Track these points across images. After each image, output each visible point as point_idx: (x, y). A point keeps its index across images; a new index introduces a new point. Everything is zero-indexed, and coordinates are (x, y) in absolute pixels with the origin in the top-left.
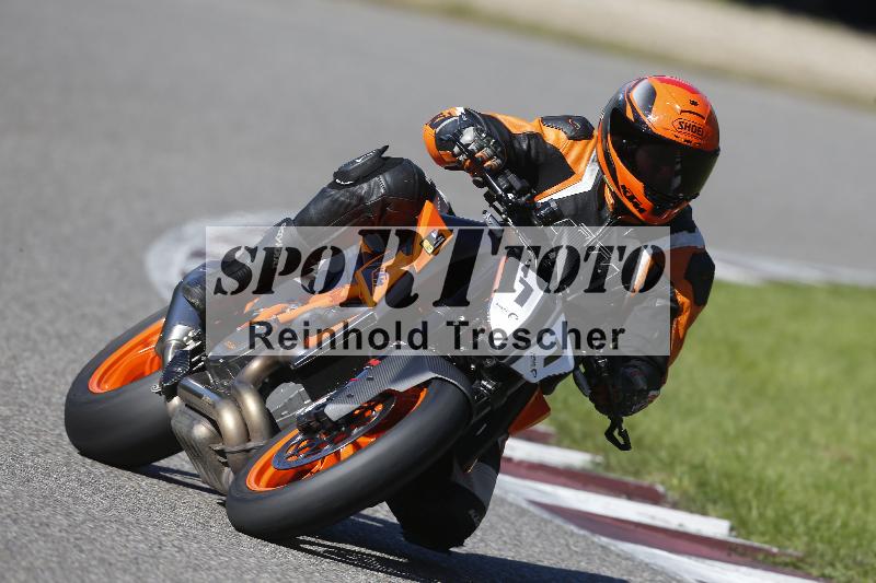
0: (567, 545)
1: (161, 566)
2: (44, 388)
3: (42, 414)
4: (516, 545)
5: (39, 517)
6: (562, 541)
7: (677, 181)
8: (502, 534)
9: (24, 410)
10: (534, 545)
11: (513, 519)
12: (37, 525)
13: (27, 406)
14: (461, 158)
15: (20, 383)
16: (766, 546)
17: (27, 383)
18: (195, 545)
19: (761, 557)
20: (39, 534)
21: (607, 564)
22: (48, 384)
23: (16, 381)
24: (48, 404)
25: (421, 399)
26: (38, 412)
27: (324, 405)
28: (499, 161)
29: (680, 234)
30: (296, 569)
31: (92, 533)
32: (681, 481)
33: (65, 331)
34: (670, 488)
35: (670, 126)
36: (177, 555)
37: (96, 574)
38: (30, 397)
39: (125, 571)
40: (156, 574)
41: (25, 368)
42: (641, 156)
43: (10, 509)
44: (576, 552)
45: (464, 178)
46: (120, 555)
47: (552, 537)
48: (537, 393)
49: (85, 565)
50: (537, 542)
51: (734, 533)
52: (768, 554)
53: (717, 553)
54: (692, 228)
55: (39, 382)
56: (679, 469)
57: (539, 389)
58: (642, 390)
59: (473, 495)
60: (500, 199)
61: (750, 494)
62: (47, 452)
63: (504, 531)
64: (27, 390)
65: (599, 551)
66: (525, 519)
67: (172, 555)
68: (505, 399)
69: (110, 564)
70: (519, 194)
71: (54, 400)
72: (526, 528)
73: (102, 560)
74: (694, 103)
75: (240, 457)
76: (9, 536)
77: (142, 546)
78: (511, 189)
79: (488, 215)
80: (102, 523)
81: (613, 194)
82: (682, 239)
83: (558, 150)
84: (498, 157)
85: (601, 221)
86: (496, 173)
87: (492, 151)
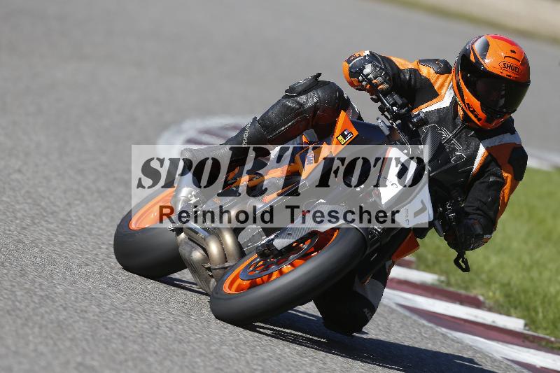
0: (420, 333)
1: (158, 340)
2: (87, 224)
3: (85, 241)
4: (387, 332)
5: (80, 306)
6: (417, 330)
7: (502, 101)
8: (378, 324)
9: (74, 238)
10: (399, 332)
11: (386, 315)
12: (78, 311)
13: (75, 235)
14: (364, 83)
15: (72, 220)
16: (547, 337)
17: (76, 221)
18: (181, 327)
19: (544, 343)
20: (80, 317)
21: (445, 345)
22: (90, 222)
23: (69, 219)
24: (90, 234)
25: (334, 237)
26: (83, 239)
27: (273, 240)
28: (387, 85)
29: (505, 135)
30: (245, 344)
31: (114, 317)
32: (495, 294)
33: (103, 188)
34: (488, 298)
35: (497, 65)
36: (168, 332)
37: (116, 344)
38: (78, 230)
39: (134, 342)
40: (155, 345)
41: (76, 211)
42: (480, 85)
43: (62, 301)
44: (425, 337)
45: (366, 96)
46: (132, 332)
47: (411, 328)
48: (410, 235)
49: (109, 338)
50: (401, 330)
51: (527, 328)
52: (548, 341)
53: (515, 340)
54: (513, 131)
55: (84, 220)
56: (494, 286)
57: (412, 232)
58: (479, 234)
59: (368, 300)
60: (388, 110)
61: (538, 303)
62: (87, 265)
63: (379, 323)
64: (76, 225)
65: (440, 337)
66: (394, 315)
67: (165, 333)
68: (389, 238)
69: (125, 338)
70: (401, 107)
71: (93, 232)
72: (394, 321)
73: (120, 335)
74: (513, 52)
75: (221, 272)
76: (61, 318)
77: (146, 326)
78: (394, 104)
79: (379, 121)
80: (121, 311)
81: (462, 108)
82: (507, 138)
83: (429, 80)
84: (387, 83)
85: (455, 126)
86: (386, 93)
87: (383, 79)
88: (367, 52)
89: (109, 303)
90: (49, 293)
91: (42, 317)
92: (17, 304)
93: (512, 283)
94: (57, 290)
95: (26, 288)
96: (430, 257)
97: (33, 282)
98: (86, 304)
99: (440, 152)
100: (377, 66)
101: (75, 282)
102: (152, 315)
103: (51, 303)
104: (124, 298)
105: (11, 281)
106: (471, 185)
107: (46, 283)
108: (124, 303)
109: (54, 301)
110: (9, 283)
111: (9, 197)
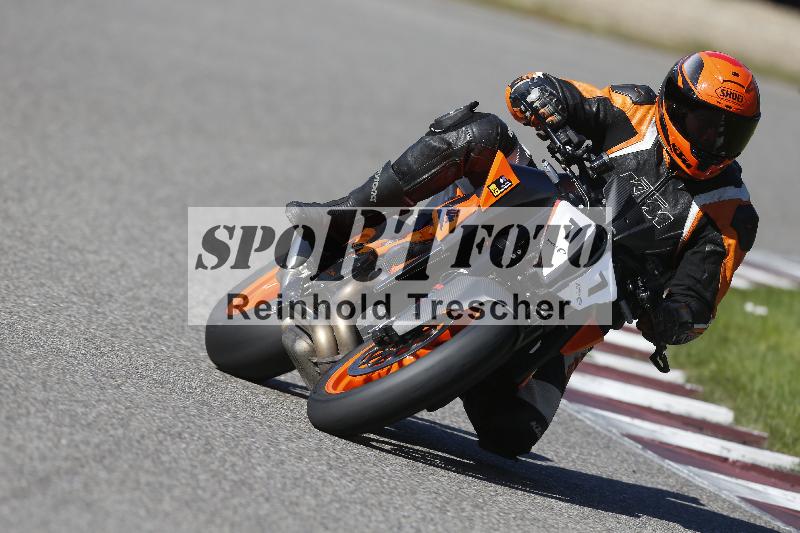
5: (289, 497)
7: (721, 141)
12: (287, 504)
14: (528, 114)
20: (289, 512)
28: (559, 117)
29: (727, 188)
31: (338, 512)
35: (712, 93)
42: (691, 119)
43: (264, 489)
54: (739, 184)
58: (687, 322)
59: (537, 410)
60: (559, 150)
62: (300, 438)
70: (576, 146)
74: (736, 74)
75: (327, 367)
76: (262, 513)
77: (382, 526)
78: (569, 142)
79: (546, 164)
80: (347, 504)
82: (730, 193)
83: (624, 113)
84: (559, 114)
86: (556, 127)
87: (554, 108)
88: (540, 74)
89: (331, 492)
90: (246, 477)
91: (235, 512)
92: (200, 492)
94: (256, 474)
95: (211, 470)
96: (789, 432)
97: (223, 461)
98: (297, 494)
99: (628, 208)
100: (547, 91)
101: (282, 462)
102: (392, 510)
103: (247, 492)
104: (352, 486)
105: (190, 459)
106: (681, 256)
107: (241, 463)
108: (352, 493)
109: (251, 489)
110: (187, 462)
111: (189, 340)
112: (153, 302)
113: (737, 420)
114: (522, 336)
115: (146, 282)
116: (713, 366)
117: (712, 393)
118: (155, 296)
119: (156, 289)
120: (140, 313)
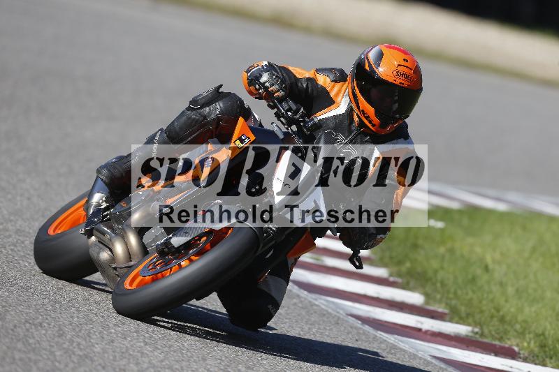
7: (396, 106)
14: (261, 91)
25: (228, 234)
27: (170, 238)
28: (283, 93)
29: (399, 140)
32: (529, 344)
34: (522, 348)
35: (391, 74)
42: (374, 93)
45: (264, 104)
54: (407, 137)
56: (528, 336)
57: (307, 232)
60: (283, 116)
68: (284, 237)
70: (294, 113)
74: (406, 60)
75: (125, 270)
78: (290, 110)
79: (274, 125)
81: (357, 114)
83: (325, 88)
84: (283, 91)
85: (350, 132)
86: (281, 100)
87: (279, 86)
88: (266, 63)
89: (147, 361)
90: (88, 352)
92: (57, 364)
93: (547, 333)
94: (95, 350)
95: (64, 348)
96: (463, 309)
97: (71, 341)
98: (124, 363)
100: (274, 75)
101: (113, 341)
103: (90, 363)
104: (162, 356)
105: (49, 341)
107: (84, 343)
108: (162, 361)
109: (92, 361)
110: (47, 343)
112: (18, 232)
113: (427, 302)
114: (261, 245)
115: (12, 218)
116: (408, 265)
117: (408, 283)
118: (18, 227)
119: (20, 222)
120: (9, 240)
